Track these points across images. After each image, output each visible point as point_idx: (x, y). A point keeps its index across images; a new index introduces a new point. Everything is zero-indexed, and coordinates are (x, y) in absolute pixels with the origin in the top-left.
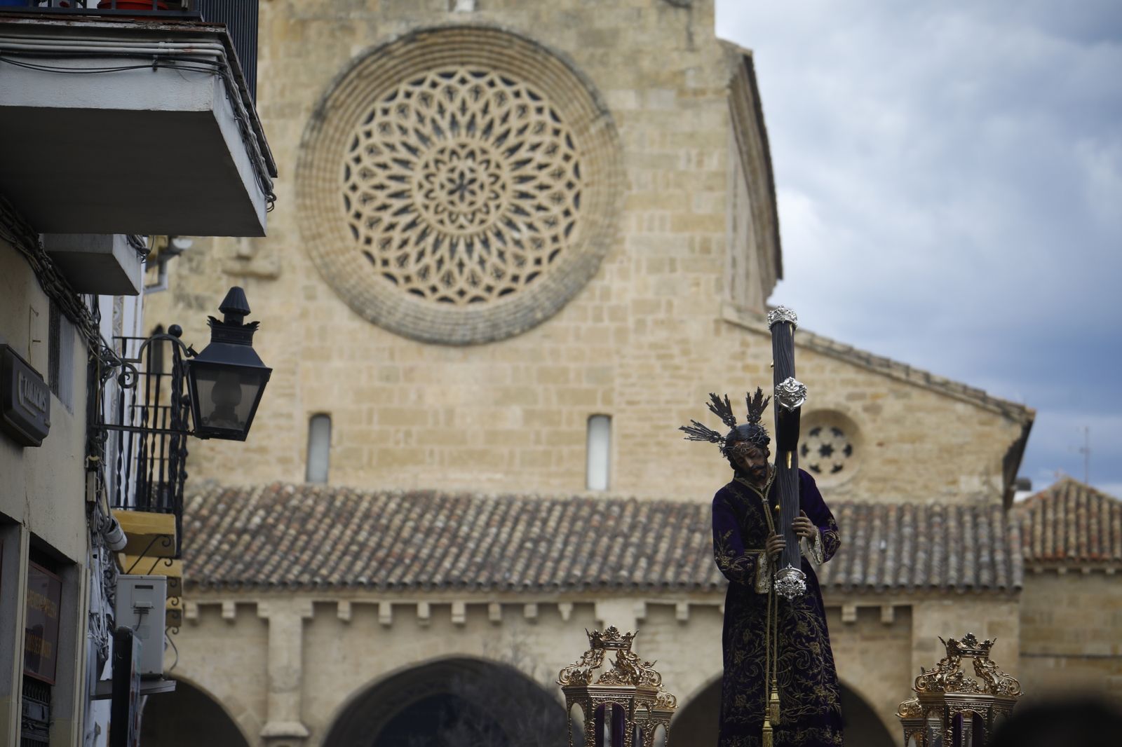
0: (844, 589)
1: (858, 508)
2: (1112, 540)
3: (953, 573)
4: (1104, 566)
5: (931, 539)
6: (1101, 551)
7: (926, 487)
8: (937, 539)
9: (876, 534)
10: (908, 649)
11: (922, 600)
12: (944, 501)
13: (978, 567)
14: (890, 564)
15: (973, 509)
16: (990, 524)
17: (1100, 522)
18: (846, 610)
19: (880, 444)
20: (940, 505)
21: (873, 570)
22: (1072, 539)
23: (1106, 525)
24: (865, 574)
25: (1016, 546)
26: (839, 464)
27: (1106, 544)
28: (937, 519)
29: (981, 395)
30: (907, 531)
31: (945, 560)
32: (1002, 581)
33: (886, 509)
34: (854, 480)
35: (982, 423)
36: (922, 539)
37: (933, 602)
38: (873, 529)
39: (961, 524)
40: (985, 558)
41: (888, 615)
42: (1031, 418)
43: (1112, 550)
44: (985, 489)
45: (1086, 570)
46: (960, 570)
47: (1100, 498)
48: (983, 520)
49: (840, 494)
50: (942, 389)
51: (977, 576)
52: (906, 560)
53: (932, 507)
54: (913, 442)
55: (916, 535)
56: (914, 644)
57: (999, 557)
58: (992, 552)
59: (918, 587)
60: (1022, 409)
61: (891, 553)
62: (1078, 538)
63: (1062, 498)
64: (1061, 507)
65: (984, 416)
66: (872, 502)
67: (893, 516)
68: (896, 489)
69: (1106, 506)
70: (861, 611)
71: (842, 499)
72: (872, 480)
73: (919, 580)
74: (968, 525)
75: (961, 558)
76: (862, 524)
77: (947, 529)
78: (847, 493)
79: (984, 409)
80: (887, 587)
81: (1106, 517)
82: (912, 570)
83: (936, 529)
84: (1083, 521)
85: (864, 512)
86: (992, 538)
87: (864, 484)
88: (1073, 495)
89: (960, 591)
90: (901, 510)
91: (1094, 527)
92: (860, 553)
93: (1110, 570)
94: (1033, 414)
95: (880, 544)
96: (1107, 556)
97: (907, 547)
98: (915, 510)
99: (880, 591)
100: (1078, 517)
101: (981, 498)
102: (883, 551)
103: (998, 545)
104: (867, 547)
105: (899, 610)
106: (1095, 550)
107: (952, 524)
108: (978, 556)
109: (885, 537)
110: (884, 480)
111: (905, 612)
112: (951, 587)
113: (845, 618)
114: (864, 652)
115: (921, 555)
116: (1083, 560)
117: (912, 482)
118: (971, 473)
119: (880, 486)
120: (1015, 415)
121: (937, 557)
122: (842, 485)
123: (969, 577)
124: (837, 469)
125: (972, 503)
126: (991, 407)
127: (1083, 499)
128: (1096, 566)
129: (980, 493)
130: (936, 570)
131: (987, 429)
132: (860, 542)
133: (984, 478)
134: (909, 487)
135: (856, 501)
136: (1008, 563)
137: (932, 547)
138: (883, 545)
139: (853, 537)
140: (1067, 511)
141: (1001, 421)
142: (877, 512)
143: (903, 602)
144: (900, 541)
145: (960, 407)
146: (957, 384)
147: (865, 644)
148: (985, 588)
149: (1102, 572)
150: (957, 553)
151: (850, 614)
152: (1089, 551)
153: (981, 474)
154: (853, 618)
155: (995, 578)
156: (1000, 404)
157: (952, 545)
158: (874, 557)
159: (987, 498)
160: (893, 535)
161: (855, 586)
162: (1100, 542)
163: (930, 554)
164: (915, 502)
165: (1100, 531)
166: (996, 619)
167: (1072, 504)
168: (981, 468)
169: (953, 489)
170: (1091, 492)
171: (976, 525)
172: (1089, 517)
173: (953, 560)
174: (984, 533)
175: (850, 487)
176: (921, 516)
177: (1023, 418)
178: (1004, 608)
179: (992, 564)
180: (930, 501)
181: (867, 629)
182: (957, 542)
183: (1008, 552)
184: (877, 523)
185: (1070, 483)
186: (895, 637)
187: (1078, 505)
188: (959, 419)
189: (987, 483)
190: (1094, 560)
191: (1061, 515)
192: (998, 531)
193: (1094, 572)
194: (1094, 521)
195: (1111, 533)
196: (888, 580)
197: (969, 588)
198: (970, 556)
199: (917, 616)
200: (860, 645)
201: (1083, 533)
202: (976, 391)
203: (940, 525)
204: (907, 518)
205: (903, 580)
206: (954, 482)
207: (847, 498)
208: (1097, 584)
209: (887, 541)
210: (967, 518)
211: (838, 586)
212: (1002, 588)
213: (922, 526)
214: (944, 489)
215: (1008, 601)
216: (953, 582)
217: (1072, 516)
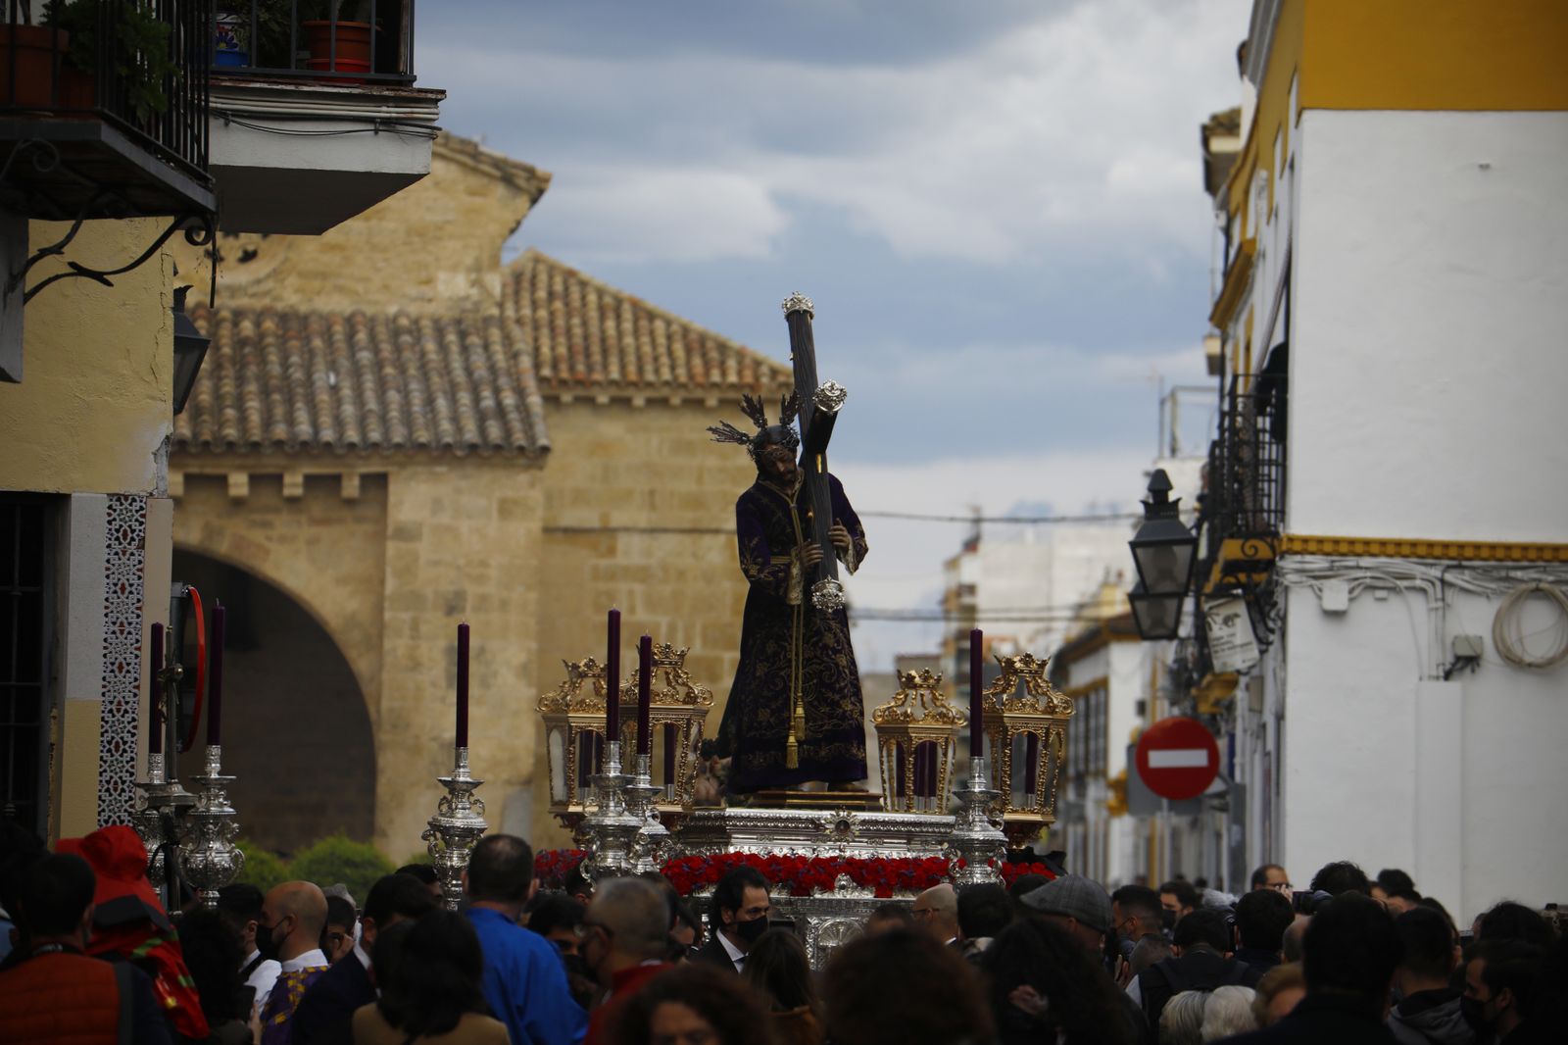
0: (287, 448)
1: (284, 318)
2: (605, 352)
3: (446, 426)
4: (594, 392)
5: (402, 370)
6: (590, 368)
7: (386, 287)
8: (412, 371)
9: (320, 364)
10: (380, 537)
11: (402, 466)
12: (414, 309)
13: (482, 418)
14: (348, 410)
15: (458, 322)
16: (486, 347)
17: (585, 324)
18: (288, 479)
20: (408, 316)
21: (325, 420)
22: (545, 350)
23: (594, 329)
24: (315, 426)
26: (251, 248)
27: (597, 358)
28: (406, 338)
29: (470, 149)
30: (365, 356)
31: (430, 402)
32: (519, 439)
33: (328, 321)
34: (275, 274)
35: (472, 193)
36: (389, 370)
37: (419, 469)
38: (312, 353)
39: (443, 348)
40: (488, 402)
41: (351, 488)
42: (543, 185)
43: (605, 367)
44: (474, 292)
45: (567, 397)
46: (455, 419)
47: (583, 284)
48: (474, 340)
49: (254, 295)
51: (482, 430)
52: (372, 404)
53: (395, 319)
55: (379, 365)
56: (390, 530)
57: (509, 399)
58: (497, 392)
59: (398, 446)
60: (531, 172)
61: (346, 392)
62: (553, 348)
63: (526, 285)
64: (526, 301)
65: (475, 181)
66: (303, 308)
67: (339, 330)
68: (340, 289)
69: (592, 298)
70: (310, 481)
71: (258, 304)
72: (302, 275)
73: (398, 436)
74: (455, 349)
75: (453, 400)
76: (294, 344)
77: (423, 354)
78: (267, 293)
79: (475, 170)
80: (352, 446)
81: (593, 314)
82: (384, 419)
83: (407, 354)
84: (560, 322)
85: (294, 325)
86: (492, 369)
87: (292, 281)
88: (543, 278)
89: (459, 453)
90: (350, 322)
91: (578, 331)
92: (300, 390)
93: (603, 399)
94: (546, 180)
95: (328, 377)
96: (598, 376)
97: (369, 382)
98: (371, 324)
99: (340, 451)
100: (552, 314)
101: (468, 305)
102: (335, 389)
103: (503, 381)
104: (309, 382)
105: (366, 479)
106: (581, 368)
107: (430, 346)
108: (477, 399)
109: (333, 366)
110: (323, 276)
111: (377, 483)
112: (448, 446)
113: (287, 492)
114: (312, 542)
115: (393, 396)
116: (563, 383)
117: (366, 280)
118: (454, 268)
119: (316, 284)
120: (522, 183)
121: (417, 399)
122: (258, 282)
123: (471, 434)
124: (248, 256)
125: (456, 314)
126: (486, 168)
127: (558, 287)
128: (581, 392)
129: (467, 298)
130: (420, 420)
131: (478, 201)
132: (298, 375)
133: (473, 276)
134: (360, 288)
135: (280, 306)
136: (523, 408)
137: (406, 385)
138: (332, 379)
139: (285, 365)
140: (535, 305)
141: (500, 190)
142: (315, 325)
143: (374, 467)
144: (357, 373)
145: (438, 167)
147: (314, 531)
148: (498, 448)
149: (590, 401)
150: (445, 393)
151: (294, 485)
152: (572, 368)
153: (469, 270)
154: (299, 491)
155: (508, 432)
156: (497, 163)
157: (435, 379)
158: (323, 397)
159: (477, 305)
160: (344, 363)
161: (304, 444)
162: (588, 355)
163: (406, 394)
164: (370, 311)
165: (586, 337)
166: (510, 494)
167: (542, 294)
168: (469, 260)
169: (426, 290)
170: (570, 274)
171: (465, 349)
172: (569, 315)
173: (442, 403)
174: (478, 360)
175: (270, 284)
176: (382, 333)
177: (533, 186)
178: (523, 478)
179: (501, 412)
180: (392, 310)
181: (317, 508)
182: (441, 376)
183: (520, 392)
184: (317, 343)
185: (537, 260)
186: (359, 520)
187: (551, 295)
188: (437, 184)
189: (477, 283)
190: (580, 383)
191: (527, 311)
192: (500, 359)
193: (578, 400)
194: (576, 321)
195: (603, 340)
196: (352, 435)
197: (473, 448)
198: (465, 398)
199: (395, 489)
200: (307, 531)
201: (562, 340)
202: (463, 142)
203: (413, 346)
204: (362, 336)
205: (375, 436)
206: (429, 281)
207: (267, 301)
208: (582, 418)
209: (337, 374)
210: (451, 337)
211: (279, 444)
212: (521, 449)
213: (386, 350)
214: (413, 291)
215: (528, 467)
216: (448, 439)
217: (543, 313)
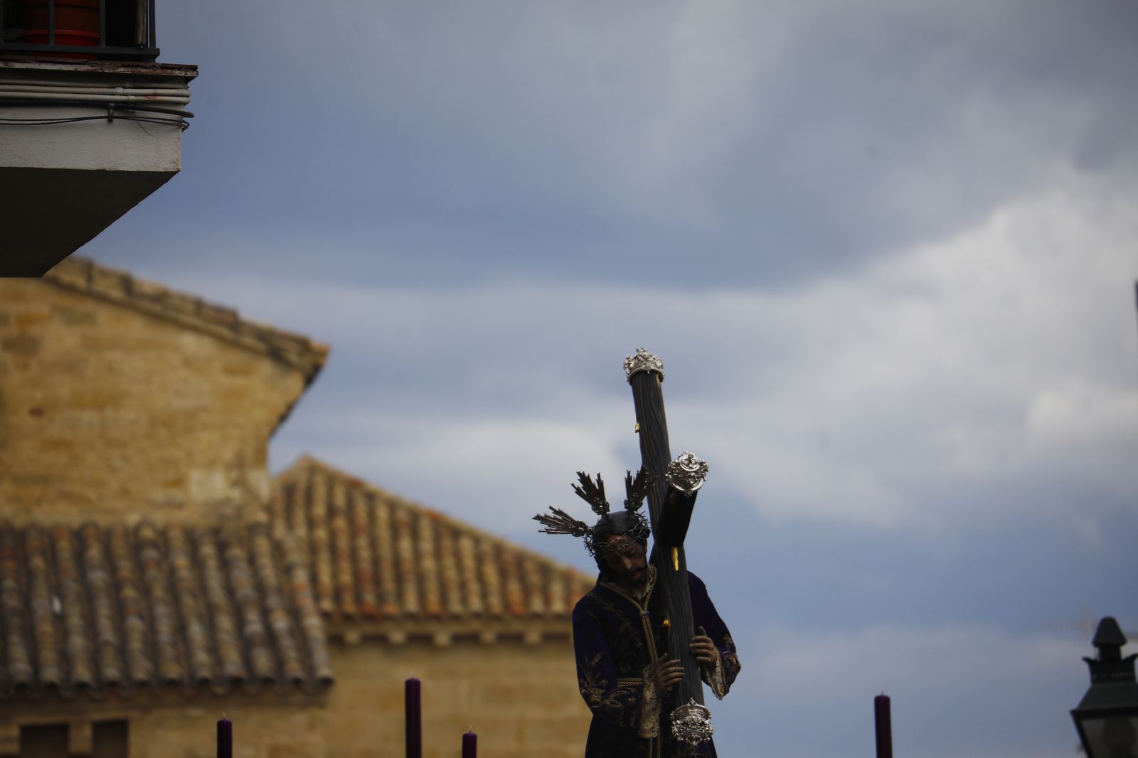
2: (399, 579)
3: (202, 657)
4: (387, 628)
5: (145, 591)
6: (381, 599)
7: (125, 492)
8: (159, 592)
9: (41, 587)
11: (146, 709)
12: (159, 518)
13: (247, 646)
14: (78, 642)
15: (216, 532)
16: (252, 560)
17: (374, 544)
19: (37, 412)
20: (152, 526)
21: (48, 655)
22: (325, 578)
23: (385, 549)
24: (35, 662)
25: (306, 601)
27: (389, 585)
28: (151, 554)
29: (229, 318)
30: (98, 577)
31: (181, 629)
32: (294, 668)
33: (50, 537)
35: (231, 371)
36: (129, 592)
37: (169, 712)
38: (30, 575)
39: (197, 563)
40: (254, 626)
41: (81, 740)
43: (400, 596)
44: (236, 494)
45: (352, 636)
46: (214, 649)
47: (371, 497)
48: (237, 552)
50: (157, 308)
51: (248, 661)
52: (108, 634)
53: (137, 530)
54: (100, 407)
55: (116, 586)
57: (281, 623)
58: (265, 614)
59: (142, 685)
60: (304, 345)
61: (75, 620)
62: (335, 576)
63: (299, 499)
64: (300, 517)
65: (235, 357)
66: (20, 521)
67: (65, 548)
68: (66, 496)
69: (382, 513)
70: (29, 734)
73: (141, 671)
74: (212, 564)
75: (211, 626)
76: (8, 565)
77: (172, 571)
79: (235, 345)
80: (82, 686)
81: (384, 533)
82: (123, 652)
83: (152, 573)
84: (343, 543)
85: (8, 542)
86: (260, 587)
87: (4, 487)
88: (320, 491)
89: (219, 690)
90: (80, 538)
91: (365, 554)
92: (15, 621)
93: (397, 636)
95: (51, 602)
96: (391, 608)
97: (104, 609)
98: (106, 538)
99: (67, 694)
100: (333, 535)
101: (229, 511)
102: (60, 619)
103: (273, 601)
104: (27, 610)
105: (101, 728)
106: (369, 599)
107: (181, 562)
108: (240, 623)
109: (57, 590)
110: (45, 480)
111: (114, 733)
112: (205, 682)
115: (135, 624)
116: (348, 618)
117: (99, 483)
118: (210, 465)
119: (36, 491)
120: (293, 357)
121: (165, 627)
123: (233, 665)
125: (213, 522)
126: (248, 340)
127: (340, 499)
128: (370, 629)
129: (226, 501)
130: (169, 651)
131: (239, 382)
132: (12, 602)
133: (234, 474)
134: (92, 494)
136: (299, 632)
137: (151, 610)
138: (57, 606)
140: (311, 523)
141: (266, 368)
142: (34, 541)
143: (111, 713)
144: (88, 597)
145: (189, 342)
146: (183, 298)
148: (267, 682)
149: (381, 641)
150: (200, 617)
151: (8, 740)
152: (358, 600)
153: (229, 467)
155: (279, 662)
156: (263, 335)
157: (188, 602)
158: (46, 628)
159: (239, 511)
160: (72, 586)
161: (22, 687)
162: (377, 581)
163: (150, 621)
164: (103, 521)
165: (376, 561)
166: (283, 740)
167: (320, 510)
168: (228, 455)
169: (177, 495)
170: (354, 485)
171: (225, 565)
172: (354, 533)
173: (196, 630)
174: (242, 576)
176: (120, 547)
177: (307, 362)
178: (300, 719)
179: (271, 638)
180: (133, 519)
182: (194, 596)
183: (295, 614)
184: (38, 563)
185: (313, 468)
187: (332, 511)
188: (188, 362)
189: (240, 483)
190: (370, 618)
191: (301, 530)
192: (269, 574)
193: (366, 639)
194: (363, 542)
195: (397, 563)
196: (83, 673)
197: (236, 682)
198: (225, 623)
199: (136, 739)
201: (345, 565)
202: (218, 310)
203: (159, 562)
204: (94, 552)
205: (111, 672)
206: (179, 482)
209: (62, 599)
210: (208, 550)
212: (297, 682)
213: (125, 568)
214: (159, 495)
215: (305, 706)
216: (205, 673)
217: (321, 534)
